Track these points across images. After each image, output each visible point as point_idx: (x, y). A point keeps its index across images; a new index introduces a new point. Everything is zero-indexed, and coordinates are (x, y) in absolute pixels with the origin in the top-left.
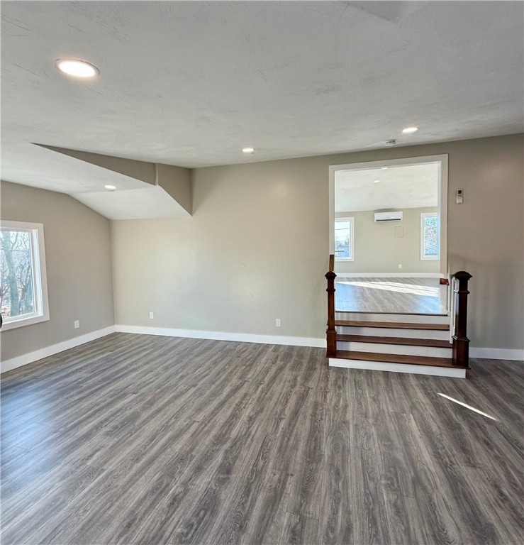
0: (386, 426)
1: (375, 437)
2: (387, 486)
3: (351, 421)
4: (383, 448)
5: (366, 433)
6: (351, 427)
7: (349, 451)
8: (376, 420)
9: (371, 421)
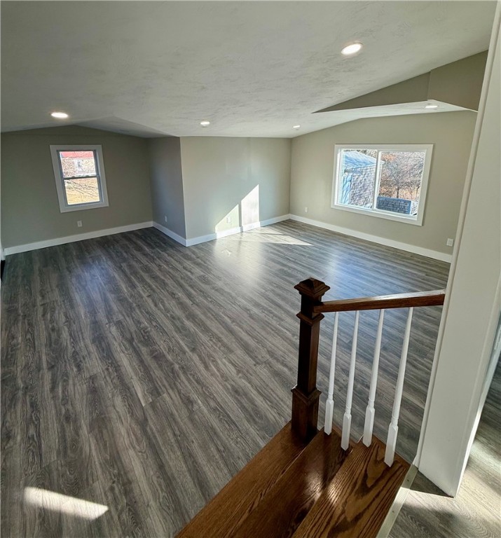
0: (162, 370)
1: (165, 353)
2: (147, 328)
3: (191, 353)
4: (157, 347)
5: (173, 351)
6: (187, 349)
7: (176, 332)
8: (173, 371)
9: (177, 367)
